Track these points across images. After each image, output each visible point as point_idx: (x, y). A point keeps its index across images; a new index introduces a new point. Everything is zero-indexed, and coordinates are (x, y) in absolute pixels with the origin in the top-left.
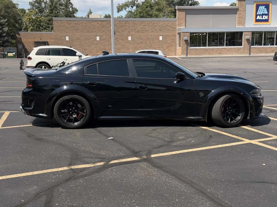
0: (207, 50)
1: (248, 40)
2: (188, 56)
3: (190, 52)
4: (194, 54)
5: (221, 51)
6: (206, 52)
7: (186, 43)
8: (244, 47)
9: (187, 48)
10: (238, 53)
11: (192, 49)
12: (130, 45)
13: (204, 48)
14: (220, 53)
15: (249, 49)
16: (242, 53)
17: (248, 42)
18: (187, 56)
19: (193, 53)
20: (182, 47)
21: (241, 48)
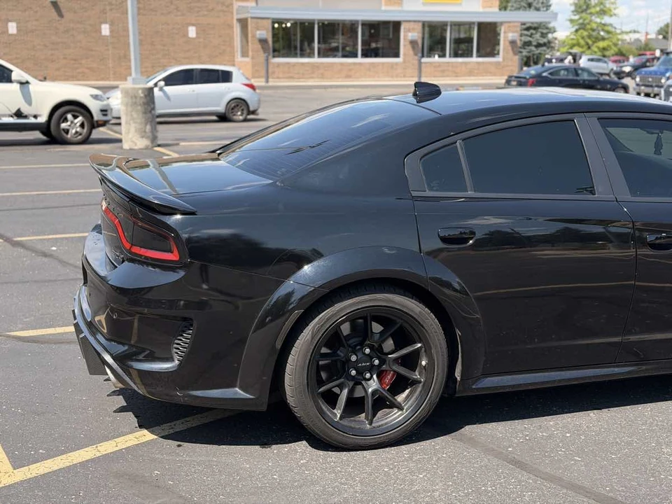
0: (318, 67)
1: (413, 43)
2: (270, 84)
3: (274, 73)
4: (284, 78)
5: (350, 70)
6: (313, 73)
7: (263, 48)
8: (404, 62)
9: (267, 60)
10: (392, 77)
11: (279, 65)
12: (108, 50)
13: (308, 63)
14: (348, 77)
15: (417, 67)
16: (401, 77)
17: (413, 48)
18: (267, 82)
19: (281, 76)
20: (253, 58)
21: (397, 64)
